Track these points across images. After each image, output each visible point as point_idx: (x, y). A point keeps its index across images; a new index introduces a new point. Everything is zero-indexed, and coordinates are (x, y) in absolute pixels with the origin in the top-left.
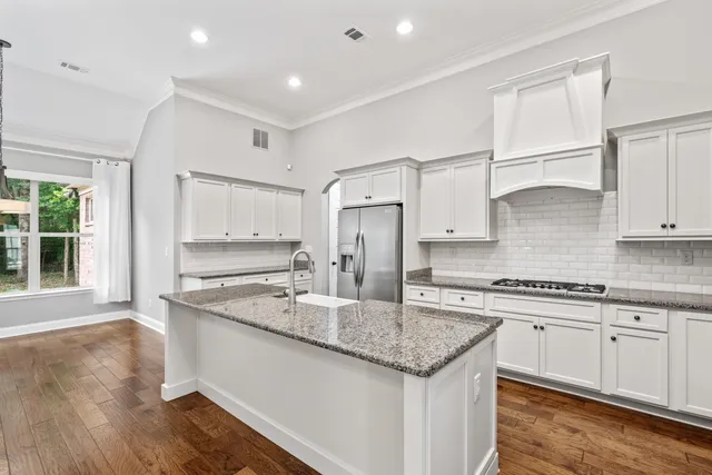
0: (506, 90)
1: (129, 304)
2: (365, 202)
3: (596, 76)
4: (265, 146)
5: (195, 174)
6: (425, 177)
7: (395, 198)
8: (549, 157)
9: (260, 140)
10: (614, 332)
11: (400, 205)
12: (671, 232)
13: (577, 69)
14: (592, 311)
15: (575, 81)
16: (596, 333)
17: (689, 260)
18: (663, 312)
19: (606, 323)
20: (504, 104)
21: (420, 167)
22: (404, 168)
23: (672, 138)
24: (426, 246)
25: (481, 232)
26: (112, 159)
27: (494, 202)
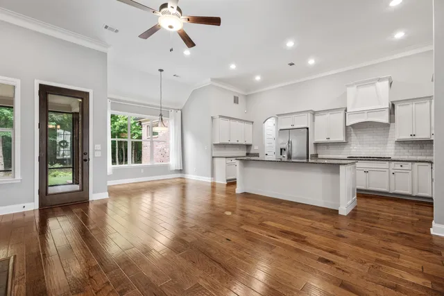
0: (352, 85)
1: (182, 171)
2: (291, 127)
3: (387, 83)
4: (238, 103)
5: (221, 116)
6: (316, 117)
7: (305, 126)
8: (370, 111)
9: (236, 100)
10: (393, 171)
11: (308, 128)
12: (414, 137)
13: (379, 80)
14: (385, 165)
15: (379, 84)
16: (387, 173)
17: (422, 148)
18: (410, 163)
19: (391, 169)
20: (351, 91)
21: (314, 113)
22: (309, 114)
23: (414, 105)
24: (316, 145)
25: (341, 138)
26: (175, 110)
27: (346, 127)
